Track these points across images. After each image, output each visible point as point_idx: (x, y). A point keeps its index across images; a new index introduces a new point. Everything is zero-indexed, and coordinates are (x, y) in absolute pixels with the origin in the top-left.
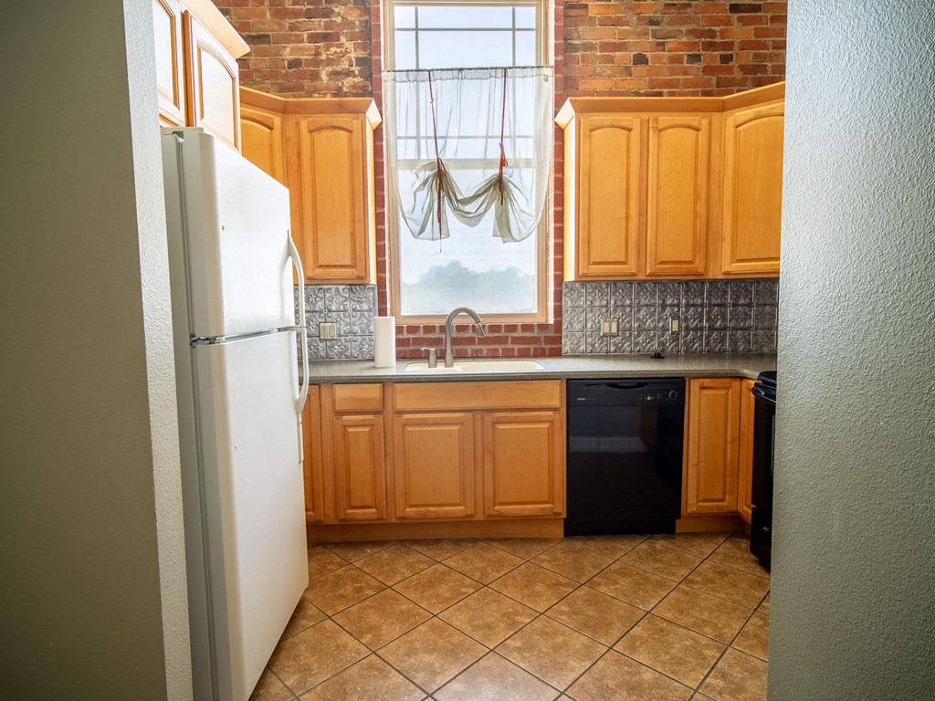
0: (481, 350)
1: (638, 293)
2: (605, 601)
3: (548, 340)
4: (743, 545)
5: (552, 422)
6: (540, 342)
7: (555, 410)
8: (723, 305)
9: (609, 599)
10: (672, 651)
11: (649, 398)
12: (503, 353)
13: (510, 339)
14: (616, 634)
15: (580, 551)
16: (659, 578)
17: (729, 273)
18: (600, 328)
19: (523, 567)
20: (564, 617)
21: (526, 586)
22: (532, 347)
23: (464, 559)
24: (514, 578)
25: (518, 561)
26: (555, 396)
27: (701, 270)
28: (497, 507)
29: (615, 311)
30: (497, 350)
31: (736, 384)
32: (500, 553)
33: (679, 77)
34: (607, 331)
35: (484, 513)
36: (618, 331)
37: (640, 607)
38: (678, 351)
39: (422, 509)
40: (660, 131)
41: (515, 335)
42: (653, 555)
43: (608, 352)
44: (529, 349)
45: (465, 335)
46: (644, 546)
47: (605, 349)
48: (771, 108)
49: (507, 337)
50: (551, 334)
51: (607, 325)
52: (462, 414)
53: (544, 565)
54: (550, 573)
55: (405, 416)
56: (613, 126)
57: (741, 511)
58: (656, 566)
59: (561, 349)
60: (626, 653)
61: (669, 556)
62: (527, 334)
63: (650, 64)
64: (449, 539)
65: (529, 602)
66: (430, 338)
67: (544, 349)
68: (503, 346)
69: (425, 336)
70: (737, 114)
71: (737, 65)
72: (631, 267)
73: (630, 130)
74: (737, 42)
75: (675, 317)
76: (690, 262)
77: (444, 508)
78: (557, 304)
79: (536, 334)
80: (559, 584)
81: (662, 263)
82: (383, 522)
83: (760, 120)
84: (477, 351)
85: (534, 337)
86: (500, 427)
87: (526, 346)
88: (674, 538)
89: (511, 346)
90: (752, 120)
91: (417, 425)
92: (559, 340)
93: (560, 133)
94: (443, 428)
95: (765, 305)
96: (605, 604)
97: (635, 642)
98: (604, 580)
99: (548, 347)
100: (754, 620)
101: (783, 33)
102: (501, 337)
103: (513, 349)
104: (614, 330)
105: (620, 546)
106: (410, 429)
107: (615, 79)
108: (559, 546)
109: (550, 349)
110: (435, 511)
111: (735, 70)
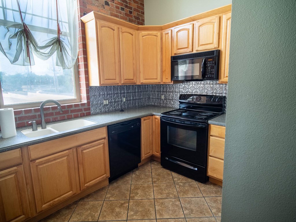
0: (57, 118)
1: (113, 89)
2: (141, 202)
3: (85, 110)
4: (156, 164)
5: (104, 143)
6: (82, 111)
7: (104, 138)
8: (135, 92)
9: (141, 200)
10: (170, 209)
11: (132, 127)
12: (67, 117)
13: (70, 111)
14: (153, 212)
15: (118, 187)
16: (147, 185)
17: (142, 83)
18: (103, 103)
19: (104, 204)
20: (135, 217)
21: (112, 212)
22: (79, 113)
23: (78, 214)
24: (105, 211)
25: (101, 203)
26: (104, 133)
27: (135, 82)
28: (86, 185)
29: (107, 96)
30: (64, 117)
31: (151, 117)
32: (91, 203)
33: (119, 14)
34: (105, 103)
35: (80, 190)
36: (109, 103)
37: (151, 198)
38: (125, 108)
39: (51, 202)
40: (123, 33)
41: (72, 109)
42: (139, 178)
43: (106, 111)
44: (78, 114)
45: (48, 112)
46: (134, 176)
47: (105, 110)
48: (152, 33)
49: (68, 111)
50: (86, 107)
51: (105, 101)
52: (67, 151)
53: (111, 199)
54: (116, 201)
55: (37, 161)
56: (108, 27)
57: (154, 154)
58: (143, 181)
59: (90, 112)
60: (161, 218)
61: (143, 176)
62: (77, 108)
63: (110, 6)
64: (63, 208)
65: (119, 218)
66: (29, 116)
67: (84, 113)
68: (67, 115)
69: (26, 115)
70: (142, 32)
71: (133, 15)
72: (117, 81)
73: (114, 30)
74: (133, 8)
75: (124, 97)
76: (133, 79)
77: (62, 196)
78: (88, 95)
79: (80, 108)
80: (122, 204)
81: (126, 79)
82: (29, 219)
83: (149, 36)
84: (55, 118)
85: (80, 109)
86: (84, 151)
87: (77, 113)
88: (139, 169)
89: (70, 114)
90: (147, 35)
91: (45, 163)
92: (89, 109)
93: (83, 25)
94: (59, 160)
95: (144, 92)
96: (141, 203)
97: (160, 212)
98: (134, 194)
99: (85, 112)
100: (177, 186)
101: (143, 9)
102: (66, 111)
103: (72, 115)
104: (107, 103)
105: (128, 179)
106: (41, 166)
107: (99, 8)
108: (110, 188)
109: (86, 113)
110: (58, 200)
111: (133, 17)
